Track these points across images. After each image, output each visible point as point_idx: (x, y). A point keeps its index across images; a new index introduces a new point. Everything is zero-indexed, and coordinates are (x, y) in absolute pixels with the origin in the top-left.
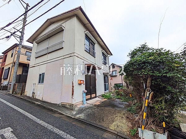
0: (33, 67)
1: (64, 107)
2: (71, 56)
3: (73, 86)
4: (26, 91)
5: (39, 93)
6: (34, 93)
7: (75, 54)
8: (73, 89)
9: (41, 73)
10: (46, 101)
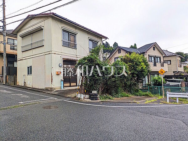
0: (21, 60)
1: (48, 90)
2: (49, 54)
3: (52, 76)
4: (18, 81)
5: (29, 82)
6: (25, 83)
7: (53, 52)
8: (52, 78)
9: (29, 65)
10: (35, 88)
